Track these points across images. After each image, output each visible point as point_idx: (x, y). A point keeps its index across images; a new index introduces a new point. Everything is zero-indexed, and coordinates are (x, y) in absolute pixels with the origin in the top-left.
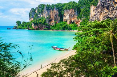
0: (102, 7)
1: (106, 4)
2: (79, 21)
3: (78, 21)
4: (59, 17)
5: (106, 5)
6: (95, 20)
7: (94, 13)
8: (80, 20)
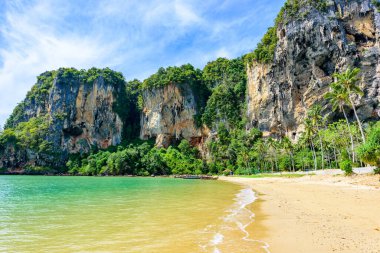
0: (299, 66)
1: (314, 50)
2: (205, 136)
3: (199, 134)
4: (118, 119)
5: (314, 54)
6: (272, 124)
7: (266, 94)
8: (207, 131)
